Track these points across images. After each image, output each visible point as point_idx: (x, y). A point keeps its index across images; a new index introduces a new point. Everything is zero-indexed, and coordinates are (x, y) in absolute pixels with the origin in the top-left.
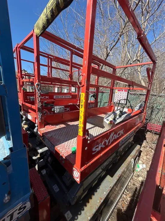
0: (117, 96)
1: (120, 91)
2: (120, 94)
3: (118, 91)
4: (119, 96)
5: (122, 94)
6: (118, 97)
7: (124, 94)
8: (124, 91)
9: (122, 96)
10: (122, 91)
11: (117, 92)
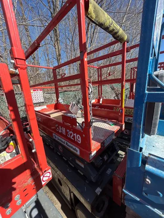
0: (34, 96)
1: (35, 90)
2: (36, 93)
3: (34, 90)
4: (36, 96)
5: (38, 93)
6: (36, 98)
7: (40, 93)
8: (39, 90)
9: (39, 95)
10: (38, 90)
11: (32, 92)
